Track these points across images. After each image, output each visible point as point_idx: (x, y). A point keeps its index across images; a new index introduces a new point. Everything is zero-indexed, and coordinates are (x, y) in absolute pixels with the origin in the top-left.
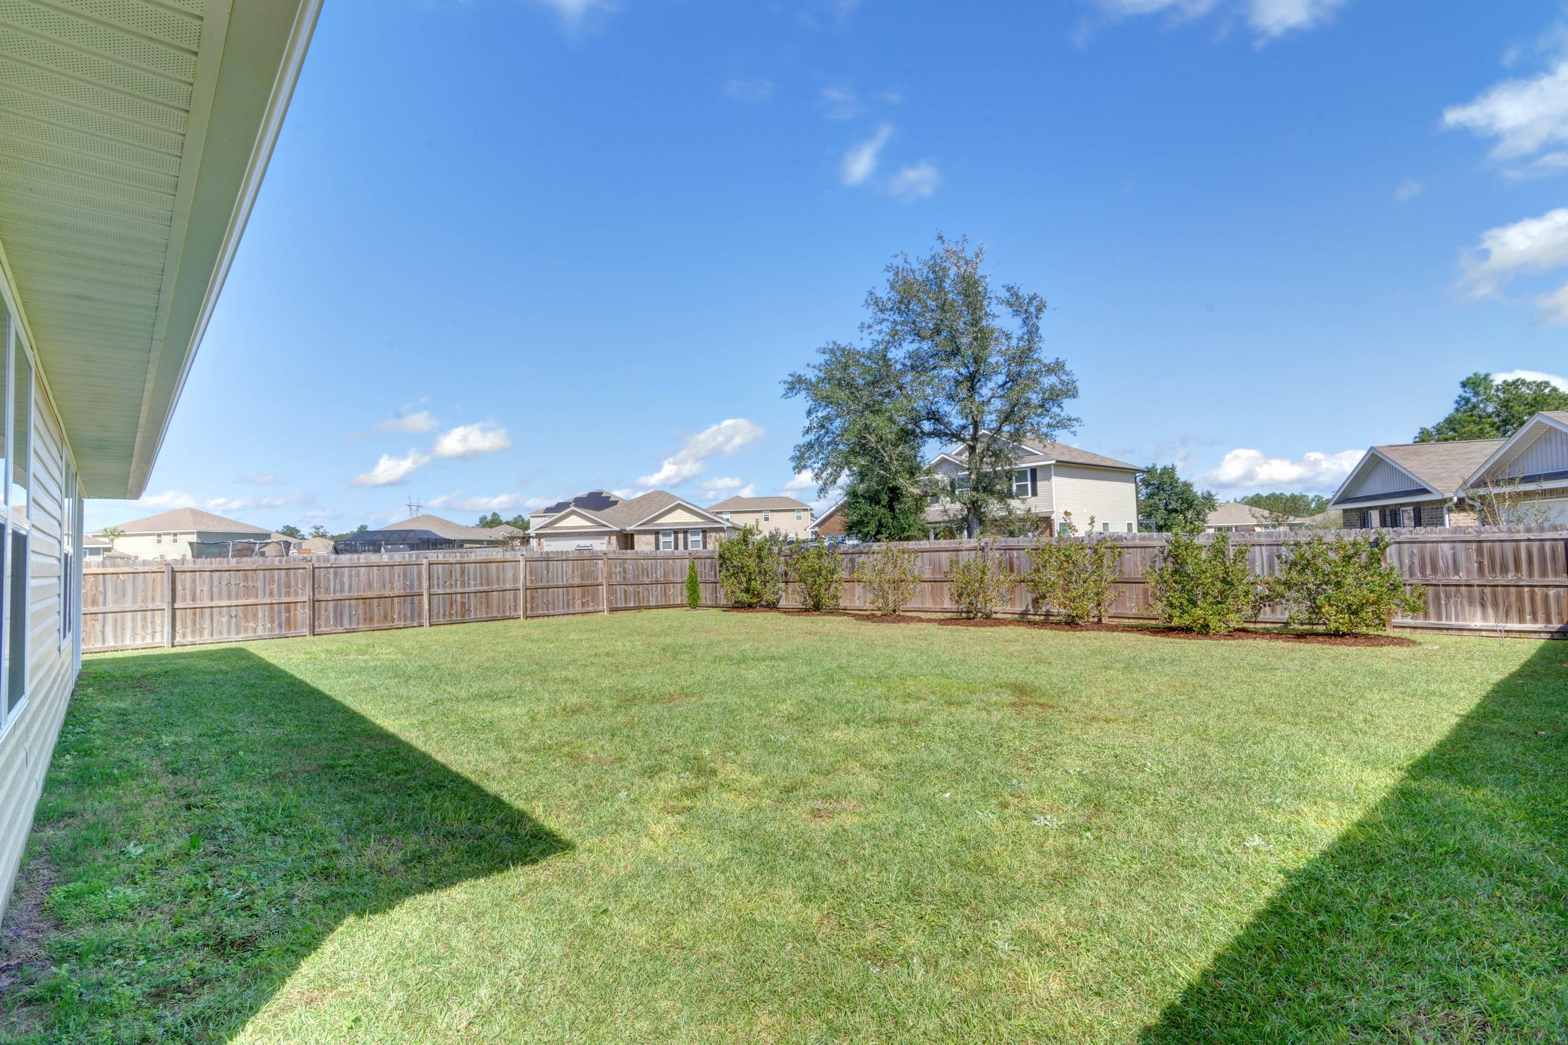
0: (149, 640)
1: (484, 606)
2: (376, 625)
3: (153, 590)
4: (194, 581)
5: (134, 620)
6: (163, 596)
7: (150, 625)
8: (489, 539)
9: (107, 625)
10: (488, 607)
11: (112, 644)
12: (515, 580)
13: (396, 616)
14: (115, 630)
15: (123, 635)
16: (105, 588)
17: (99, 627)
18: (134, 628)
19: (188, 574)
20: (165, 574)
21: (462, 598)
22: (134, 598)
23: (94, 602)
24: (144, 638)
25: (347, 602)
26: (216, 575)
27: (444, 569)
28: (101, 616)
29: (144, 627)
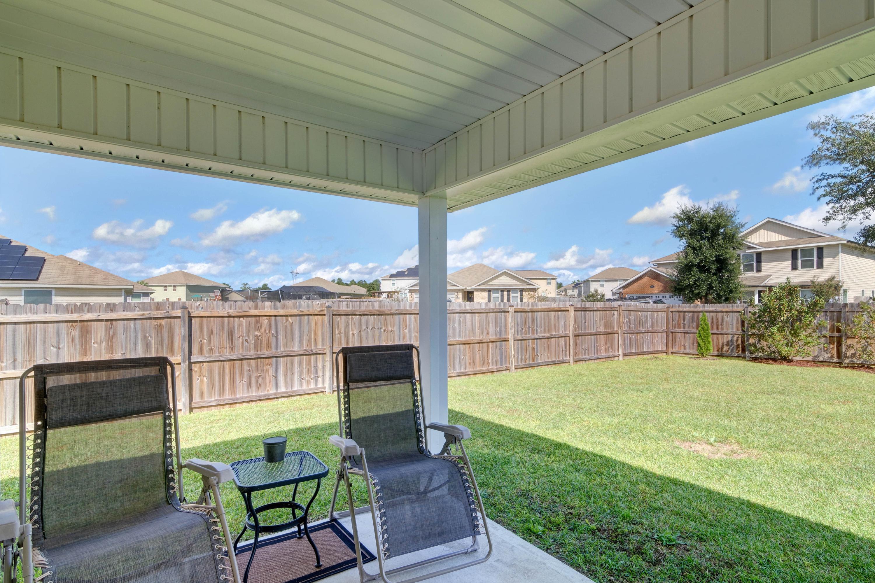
0: (313, 386)
1: (546, 350)
2: (478, 369)
3: (315, 334)
4: (347, 325)
5: (300, 364)
6: (323, 339)
7: (313, 369)
8: (354, 293)
9: (279, 370)
10: (548, 352)
11: (283, 390)
12: (566, 327)
13: (490, 361)
14: (286, 375)
15: (292, 380)
16: (277, 331)
17: (272, 372)
18: (301, 373)
19: (343, 317)
20: (326, 318)
21: (533, 344)
22: (301, 341)
23: (268, 346)
24: (309, 383)
25: (458, 346)
26: (364, 318)
27: (521, 316)
28: (274, 360)
29: (309, 372)
